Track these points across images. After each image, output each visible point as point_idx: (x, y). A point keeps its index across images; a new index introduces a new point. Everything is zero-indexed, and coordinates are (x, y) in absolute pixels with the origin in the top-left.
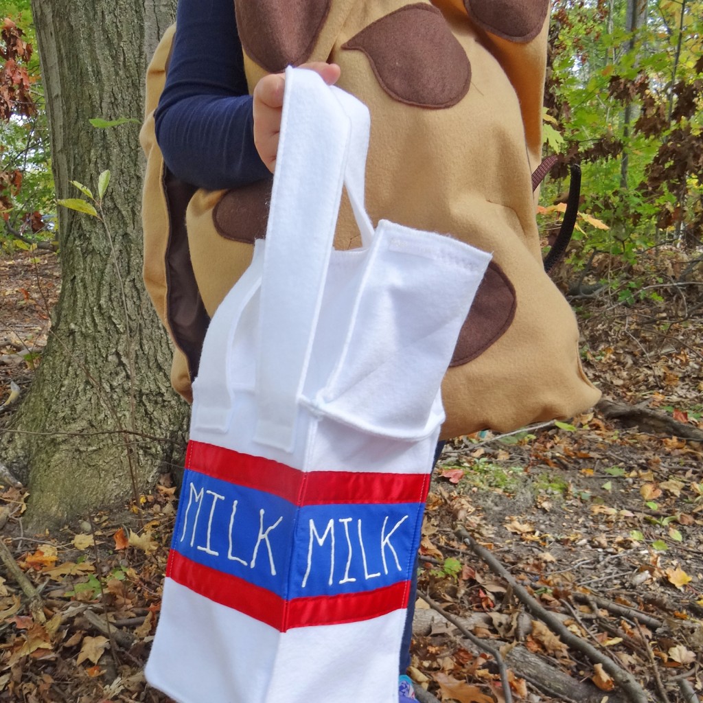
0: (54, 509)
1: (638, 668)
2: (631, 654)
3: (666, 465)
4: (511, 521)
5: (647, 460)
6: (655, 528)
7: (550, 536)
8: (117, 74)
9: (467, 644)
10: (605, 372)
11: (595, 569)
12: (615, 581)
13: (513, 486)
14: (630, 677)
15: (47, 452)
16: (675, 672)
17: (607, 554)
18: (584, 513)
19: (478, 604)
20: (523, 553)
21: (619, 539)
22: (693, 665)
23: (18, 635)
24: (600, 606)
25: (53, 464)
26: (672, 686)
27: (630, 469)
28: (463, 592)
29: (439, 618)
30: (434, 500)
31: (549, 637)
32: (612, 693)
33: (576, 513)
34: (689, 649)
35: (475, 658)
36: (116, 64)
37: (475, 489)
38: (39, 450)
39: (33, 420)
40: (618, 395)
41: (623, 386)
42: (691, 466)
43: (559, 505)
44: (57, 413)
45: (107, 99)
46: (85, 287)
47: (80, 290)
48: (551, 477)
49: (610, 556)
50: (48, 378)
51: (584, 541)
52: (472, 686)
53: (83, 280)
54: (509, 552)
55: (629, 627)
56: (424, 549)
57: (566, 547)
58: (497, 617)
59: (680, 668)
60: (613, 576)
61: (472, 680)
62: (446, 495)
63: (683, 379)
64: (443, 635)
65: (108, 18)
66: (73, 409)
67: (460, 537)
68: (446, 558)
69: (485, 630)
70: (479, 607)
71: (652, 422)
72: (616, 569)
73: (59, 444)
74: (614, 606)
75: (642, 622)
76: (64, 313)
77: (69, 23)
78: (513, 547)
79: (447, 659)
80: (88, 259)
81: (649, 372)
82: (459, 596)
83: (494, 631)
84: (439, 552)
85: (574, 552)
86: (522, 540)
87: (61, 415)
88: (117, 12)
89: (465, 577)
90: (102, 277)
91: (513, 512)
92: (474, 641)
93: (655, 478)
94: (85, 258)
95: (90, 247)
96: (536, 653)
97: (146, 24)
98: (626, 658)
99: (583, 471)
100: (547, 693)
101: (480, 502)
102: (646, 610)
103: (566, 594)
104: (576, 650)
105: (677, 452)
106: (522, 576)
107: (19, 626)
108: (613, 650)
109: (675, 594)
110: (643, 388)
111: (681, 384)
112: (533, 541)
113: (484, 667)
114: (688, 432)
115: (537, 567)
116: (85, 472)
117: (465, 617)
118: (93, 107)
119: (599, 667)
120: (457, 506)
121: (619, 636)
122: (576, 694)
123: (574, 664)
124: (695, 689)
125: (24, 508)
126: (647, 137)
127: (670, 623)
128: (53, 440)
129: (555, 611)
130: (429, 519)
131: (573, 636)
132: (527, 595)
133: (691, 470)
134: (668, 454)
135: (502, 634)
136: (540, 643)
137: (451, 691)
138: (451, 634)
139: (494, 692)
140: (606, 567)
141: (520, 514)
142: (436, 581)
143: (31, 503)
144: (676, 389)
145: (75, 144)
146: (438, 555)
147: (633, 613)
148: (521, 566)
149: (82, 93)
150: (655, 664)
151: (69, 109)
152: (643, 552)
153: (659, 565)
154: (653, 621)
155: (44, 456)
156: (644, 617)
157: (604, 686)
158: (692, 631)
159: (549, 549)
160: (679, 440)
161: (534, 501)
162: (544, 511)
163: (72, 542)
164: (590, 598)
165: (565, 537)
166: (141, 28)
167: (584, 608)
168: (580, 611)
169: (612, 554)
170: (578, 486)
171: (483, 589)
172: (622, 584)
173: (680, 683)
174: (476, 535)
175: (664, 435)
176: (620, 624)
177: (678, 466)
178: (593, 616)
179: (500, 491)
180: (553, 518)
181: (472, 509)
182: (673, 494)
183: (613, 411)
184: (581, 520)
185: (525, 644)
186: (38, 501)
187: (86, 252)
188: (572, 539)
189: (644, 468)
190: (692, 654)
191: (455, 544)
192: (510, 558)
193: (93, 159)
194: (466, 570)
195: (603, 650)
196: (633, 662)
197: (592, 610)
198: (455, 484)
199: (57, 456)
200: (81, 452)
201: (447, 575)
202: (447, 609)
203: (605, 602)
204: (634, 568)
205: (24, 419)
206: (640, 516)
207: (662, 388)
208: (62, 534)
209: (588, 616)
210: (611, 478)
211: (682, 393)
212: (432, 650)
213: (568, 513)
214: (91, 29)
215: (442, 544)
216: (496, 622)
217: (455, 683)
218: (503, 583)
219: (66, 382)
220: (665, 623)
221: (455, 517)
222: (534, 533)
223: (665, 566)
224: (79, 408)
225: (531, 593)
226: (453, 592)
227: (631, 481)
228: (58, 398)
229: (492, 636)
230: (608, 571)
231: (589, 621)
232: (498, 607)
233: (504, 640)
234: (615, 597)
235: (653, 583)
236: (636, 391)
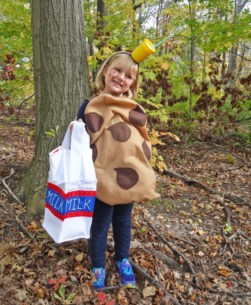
0: (34, 211)
1: (190, 258)
2: (189, 254)
3: (200, 198)
4: (158, 215)
5: (195, 196)
6: (196, 218)
7: (168, 220)
8: (57, 94)
9: (147, 251)
10: (185, 167)
11: (180, 230)
12: (185, 233)
13: (159, 205)
14: (188, 260)
15: (31, 195)
16: (199, 258)
17: (184, 225)
18: (178, 213)
19: (150, 240)
20: (162, 225)
21: (187, 221)
22: (204, 256)
23: (31, 249)
24: (181, 240)
25: (33, 198)
26: (198, 262)
27: (190, 199)
28: (146, 237)
29: (140, 244)
30: (138, 209)
31: (168, 249)
32: (183, 264)
33: (176, 213)
34: (203, 252)
35: (150, 255)
36: (57, 92)
37: (149, 206)
38: (29, 194)
39: (27, 185)
40: (188, 174)
41: (190, 172)
42: (207, 198)
43: (171, 210)
44: (34, 183)
45: (54, 100)
46: (44, 148)
47: (43, 149)
48: (169, 202)
49: (184, 226)
50: (32, 173)
51: (178, 222)
52: (149, 263)
53: (44, 146)
54: (158, 225)
55: (188, 246)
56: (136, 224)
57: (173, 223)
58: (155, 244)
59: (201, 257)
60: (185, 232)
61: (149, 261)
62: (141, 208)
63: (206, 170)
64: (141, 249)
65: (56, 81)
66: (39, 182)
67: (145, 221)
68: (141, 227)
69: (152, 247)
70: (151, 241)
71: (197, 185)
72: (186, 230)
73: (35, 192)
74: (185, 240)
75: (191, 245)
76: (37, 155)
77: (45, 81)
78: (159, 223)
79: (143, 255)
80: (45, 141)
81: (197, 167)
82: (145, 238)
83: (154, 248)
84: (140, 225)
85: (175, 225)
86: (161, 221)
87: (36, 184)
88: (59, 80)
89: (147, 233)
90: (49, 146)
91: (159, 213)
92: (149, 250)
93: (197, 202)
94: (44, 140)
95: (46, 138)
96: (165, 253)
97: (66, 83)
98: (188, 255)
99: (178, 200)
100: (168, 264)
101: (150, 210)
102: (193, 242)
103: (173, 237)
104: (175, 253)
105: (203, 194)
106: (161, 232)
107: (31, 247)
108: (184, 253)
109: (200, 237)
110: (195, 172)
111: (206, 171)
112: (164, 222)
113: (152, 257)
114: (206, 188)
115: (165, 229)
116: (42, 200)
117: (147, 244)
118: (50, 102)
119: (180, 257)
120: (144, 211)
121: (186, 249)
122: (175, 264)
123: (174, 256)
124: (204, 263)
125: (25, 211)
126: (195, 95)
127: (198, 245)
128: (33, 191)
129: (170, 242)
130: (137, 215)
131: (174, 249)
132: (163, 237)
133: (207, 200)
134: (201, 195)
135: (156, 248)
136: (166, 251)
137: (144, 263)
138: (143, 248)
139: (154, 264)
140: (183, 229)
141: (161, 213)
142: (139, 234)
143: (27, 209)
144: (204, 173)
145: (44, 110)
146: (139, 226)
147: (189, 242)
148: (161, 229)
149: (47, 98)
150: (194, 256)
151: (43, 101)
152: (193, 225)
153: (196, 229)
154: (194, 244)
155: (30, 196)
156: (192, 243)
157: (181, 262)
158: (204, 247)
159: (169, 224)
160: (204, 190)
161: (165, 209)
162: (167, 212)
163: (40, 222)
164: (179, 238)
165: (173, 220)
166: (64, 84)
167: (177, 241)
168: (176, 242)
169: (185, 225)
170: (176, 204)
171: (151, 236)
172: (187, 234)
173: (200, 261)
174: (149, 220)
175: (200, 188)
176: (186, 245)
177: (204, 199)
178: (180, 243)
179: (155, 206)
180: (170, 214)
181: (148, 212)
182: (201, 207)
183: (186, 181)
184: (177, 215)
185: (162, 251)
186: (29, 209)
187: (45, 139)
188: (174, 221)
189: (194, 199)
190: (203, 254)
191: (144, 222)
192: (158, 226)
193: (49, 115)
194: (147, 230)
195: (182, 253)
196: (189, 256)
197: (179, 242)
198: (143, 204)
199: (35, 196)
200: (41, 195)
201: (142, 232)
202: (142, 241)
203: (182, 239)
204: (190, 229)
205: (24, 184)
206: (193, 214)
207: (200, 172)
208: (36, 219)
209: (178, 243)
210: (185, 202)
211: (206, 174)
212: (139, 253)
213: (173, 213)
214: (51, 83)
215: (140, 222)
216: (155, 245)
217: (145, 261)
218: (156, 234)
219: (37, 174)
220: (197, 245)
221: (144, 215)
222: (164, 219)
223: (198, 229)
224: (41, 182)
225: (164, 237)
226: (144, 237)
227: (191, 203)
228: (35, 179)
229: (154, 249)
230: (184, 230)
231: (178, 245)
232: (155, 241)
233: (157, 250)
234: (185, 238)
235: (195, 234)
236: (193, 173)
